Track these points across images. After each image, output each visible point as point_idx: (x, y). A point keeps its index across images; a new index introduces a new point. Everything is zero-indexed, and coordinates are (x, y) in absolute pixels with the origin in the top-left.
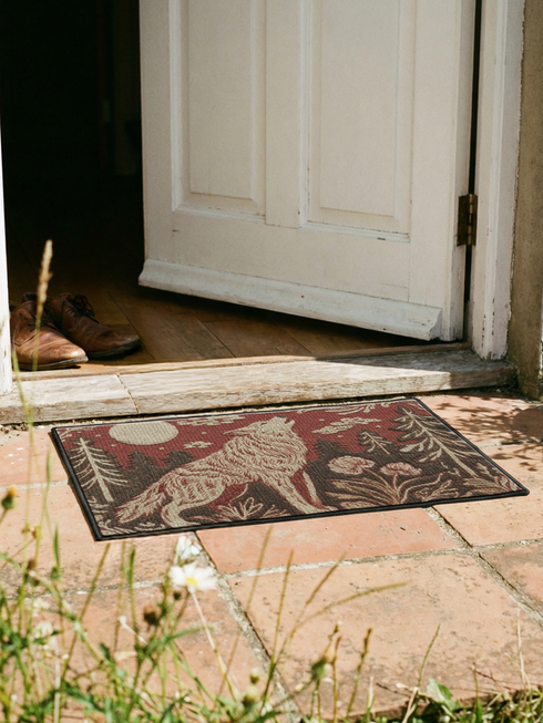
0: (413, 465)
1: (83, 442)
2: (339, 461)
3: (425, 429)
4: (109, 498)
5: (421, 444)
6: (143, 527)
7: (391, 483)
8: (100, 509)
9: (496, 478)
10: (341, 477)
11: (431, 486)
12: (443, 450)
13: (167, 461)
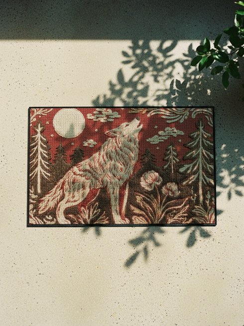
0: (178, 187)
1: (39, 129)
2: (148, 175)
3: (200, 149)
4: (39, 191)
5: (192, 165)
6: (47, 220)
7: (161, 202)
8: (33, 199)
9: (209, 208)
10: (142, 191)
11: (177, 209)
12: (199, 175)
13: (72, 158)
